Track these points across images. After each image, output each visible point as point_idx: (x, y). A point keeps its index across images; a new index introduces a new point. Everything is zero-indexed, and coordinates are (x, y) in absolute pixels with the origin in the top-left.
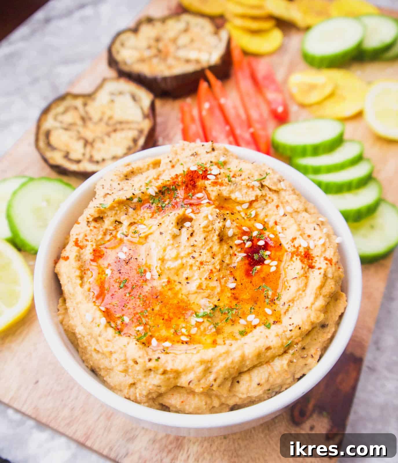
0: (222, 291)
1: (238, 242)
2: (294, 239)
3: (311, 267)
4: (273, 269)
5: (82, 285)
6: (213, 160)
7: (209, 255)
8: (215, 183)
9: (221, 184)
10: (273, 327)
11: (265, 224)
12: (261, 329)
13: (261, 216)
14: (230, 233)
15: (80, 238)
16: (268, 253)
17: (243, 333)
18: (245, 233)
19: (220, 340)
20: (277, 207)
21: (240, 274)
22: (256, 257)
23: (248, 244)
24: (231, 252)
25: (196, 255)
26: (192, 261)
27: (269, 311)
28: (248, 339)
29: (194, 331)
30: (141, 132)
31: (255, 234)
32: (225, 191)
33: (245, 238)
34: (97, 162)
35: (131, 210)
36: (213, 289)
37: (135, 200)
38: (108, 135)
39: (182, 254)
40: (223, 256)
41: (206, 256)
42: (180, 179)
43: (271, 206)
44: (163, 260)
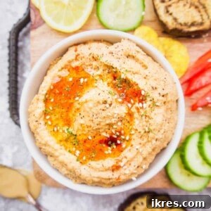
0: (85, 135)
1: (114, 131)
2: (126, 157)
3: (113, 171)
4: (106, 152)
5: (59, 71)
6: (155, 100)
7: (97, 123)
8: (138, 109)
9: (139, 112)
10: (78, 163)
11: (130, 140)
12: (75, 158)
13: (133, 137)
14: (115, 127)
15: (81, 56)
16: (115, 147)
17: (70, 151)
18: (120, 132)
19: (62, 143)
20: (140, 144)
21: (98, 138)
22: (110, 143)
23: (115, 137)
24: (107, 130)
25: (95, 116)
26: (91, 115)
27: (84, 158)
28: (68, 154)
29: (61, 131)
30: (202, 24)
31: (123, 137)
32: (136, 115)
33: (118, 134)
34: (168, 12)
35: (107, 71)
36: (84, 130)
37: (114, 70)
38: (192, 5)
39: (92, 110)
40: (102, 128)
41: (96, 121)
42: (136, 87)
43: (139, 141)
44: (86, 102)
